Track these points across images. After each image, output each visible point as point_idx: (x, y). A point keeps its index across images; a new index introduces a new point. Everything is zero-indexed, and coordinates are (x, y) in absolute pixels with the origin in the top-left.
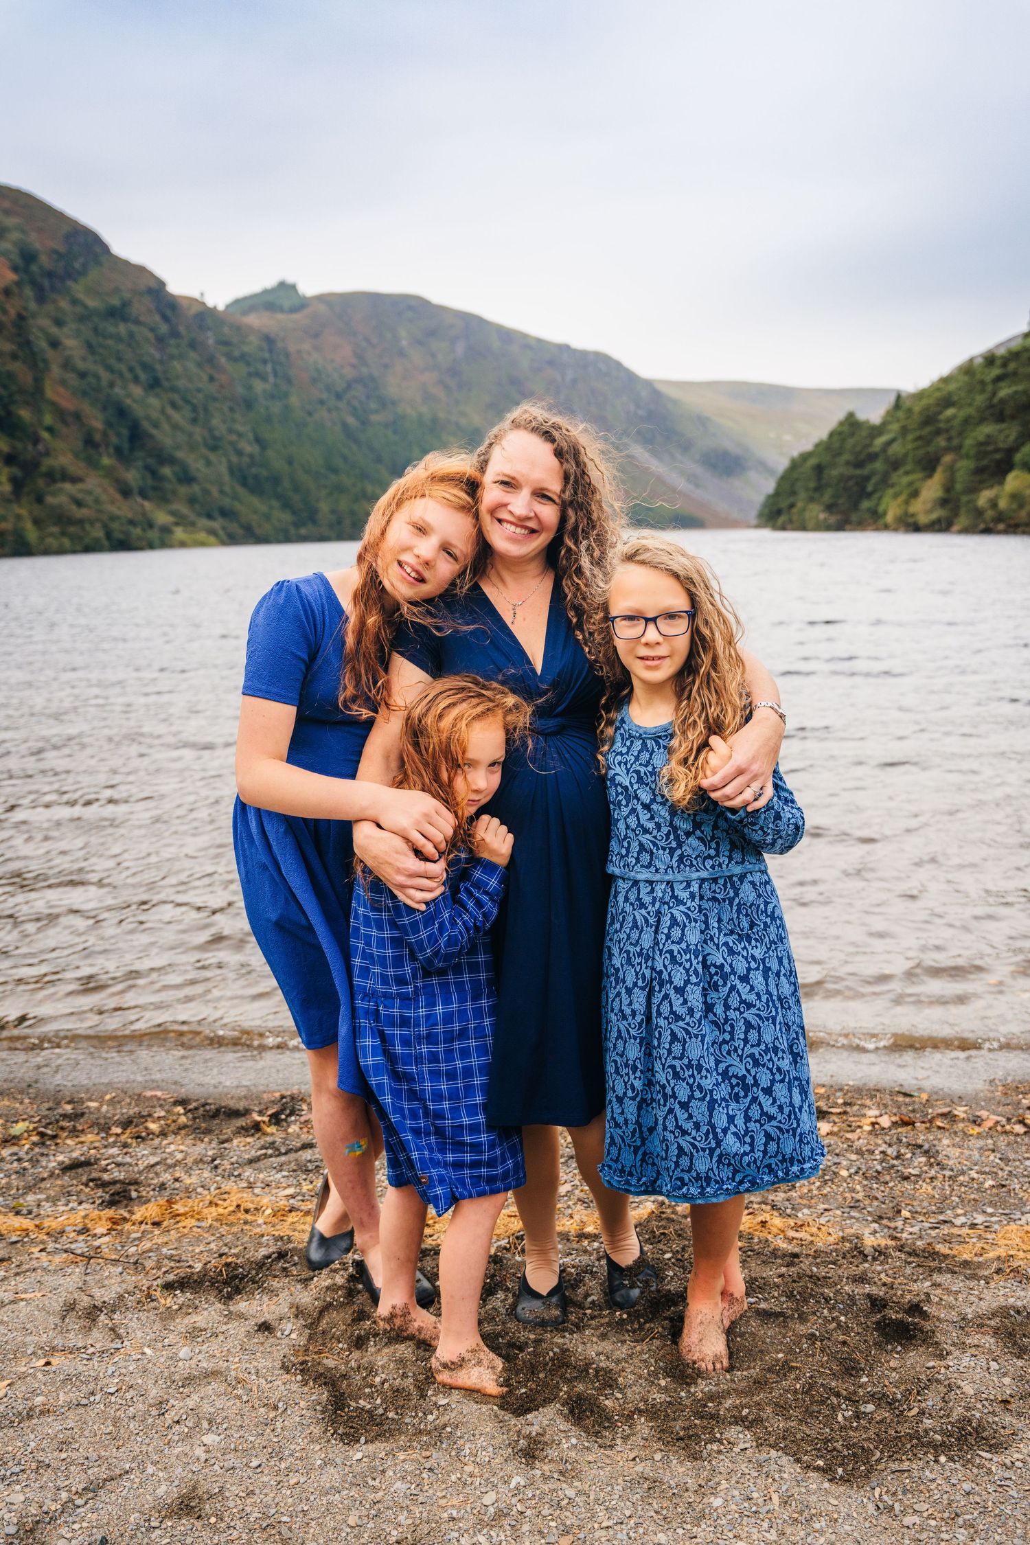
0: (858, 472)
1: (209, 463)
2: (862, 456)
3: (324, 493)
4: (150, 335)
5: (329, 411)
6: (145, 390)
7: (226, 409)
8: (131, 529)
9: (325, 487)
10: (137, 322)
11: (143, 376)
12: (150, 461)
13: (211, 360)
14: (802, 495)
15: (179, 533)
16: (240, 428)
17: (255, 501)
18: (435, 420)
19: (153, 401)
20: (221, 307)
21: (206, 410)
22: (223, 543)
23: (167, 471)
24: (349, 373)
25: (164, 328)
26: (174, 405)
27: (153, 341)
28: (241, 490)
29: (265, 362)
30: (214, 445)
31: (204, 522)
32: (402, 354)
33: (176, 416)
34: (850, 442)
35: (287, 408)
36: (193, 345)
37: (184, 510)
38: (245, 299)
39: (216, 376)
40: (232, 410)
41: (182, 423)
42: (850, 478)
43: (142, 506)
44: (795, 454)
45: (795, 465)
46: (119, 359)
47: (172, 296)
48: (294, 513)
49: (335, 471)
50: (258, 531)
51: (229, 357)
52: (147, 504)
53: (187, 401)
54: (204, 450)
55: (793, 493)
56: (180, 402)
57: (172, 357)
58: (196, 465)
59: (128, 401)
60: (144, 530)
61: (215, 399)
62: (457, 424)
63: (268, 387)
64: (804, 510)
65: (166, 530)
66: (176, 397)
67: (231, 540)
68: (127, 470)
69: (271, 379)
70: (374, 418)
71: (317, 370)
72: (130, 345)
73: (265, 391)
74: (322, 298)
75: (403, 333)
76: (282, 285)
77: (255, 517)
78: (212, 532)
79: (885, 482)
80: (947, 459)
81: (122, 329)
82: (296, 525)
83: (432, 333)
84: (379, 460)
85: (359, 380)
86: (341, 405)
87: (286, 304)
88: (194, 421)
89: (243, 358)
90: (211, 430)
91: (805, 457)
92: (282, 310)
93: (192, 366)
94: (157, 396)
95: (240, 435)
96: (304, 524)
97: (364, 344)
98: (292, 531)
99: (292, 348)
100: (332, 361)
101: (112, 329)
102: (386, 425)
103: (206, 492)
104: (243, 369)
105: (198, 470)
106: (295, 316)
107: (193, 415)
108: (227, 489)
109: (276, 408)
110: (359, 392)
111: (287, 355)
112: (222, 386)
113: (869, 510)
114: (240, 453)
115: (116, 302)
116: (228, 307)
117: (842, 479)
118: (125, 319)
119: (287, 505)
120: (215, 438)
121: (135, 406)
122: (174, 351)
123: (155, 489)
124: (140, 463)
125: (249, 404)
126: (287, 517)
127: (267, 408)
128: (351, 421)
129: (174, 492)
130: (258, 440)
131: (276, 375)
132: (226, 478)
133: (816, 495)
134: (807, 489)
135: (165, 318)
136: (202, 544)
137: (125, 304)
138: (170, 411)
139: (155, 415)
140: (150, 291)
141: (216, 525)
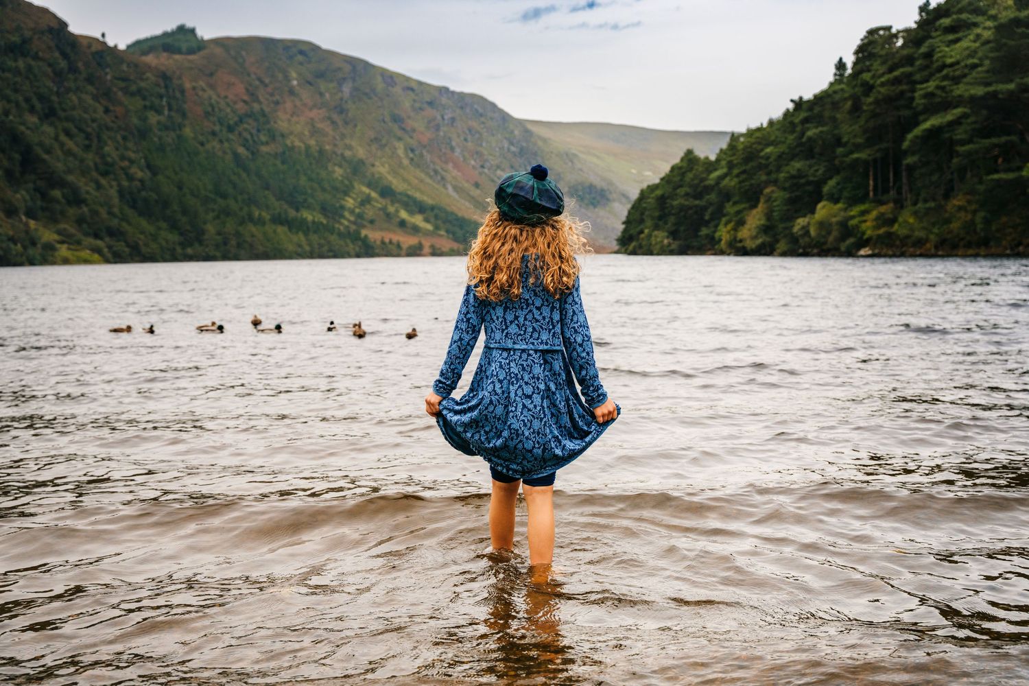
0: (697, 202)
1: (99, 187)
2: (699, 189)
3: (211, 215)
4: (49, 70)
5: (221, 142)
6: (40, 119)
7: (119, 138)
8: (12, 246)
9: (213, 210)
10: (36, 57)
11: (38, 106)
12: (39, 183)
13: (107, 94)
14: (649, 223)
15: (63, 251)
16: (132, 155)
17: (144, 223)
18: (321, 152)
19: (48, 129)
20: (122, 47)
21: (99, 137)
22: (107, 261)
23: (57, 193)
24: (240, 107)
25: (63, 64)
26: (68, 133)
27: (52, 75)
28: (129, 212)
29: (161, 97)
30: (106, 170)
31: (91, 241)
32: (292, 92)
33: (70, 144)
34: (690, 175)
35: (179, 137)
36: (90, 80)
37: (72, 231)
38: (146, 40)
39: (112, 108)
40: (124, 138)
41: (75, 149)
42: (690, 208)
43: (26, 225)
44: (645, 186)
45: (643, 195)
46: (16, 91)
47: (72, 35)
48: (181, 234)
49: (224, 196)
50: (144, 250)
51: (126, 91)
52: (32, 223)
53: (81, 130)
54: (94, 174)
55: (642, 221)
56: (74, 131)
57: (68, 90)
58: (86, 187)
59: (22, 128)
60: (25, 248)
61: (108, 129)
62: (342, 155)
63: (162, 118)
64: (650, 236)
65: (49, 247)
66: (70, 126)
67: (117, 258)
68: (16, 192)
69: (166, 112)
70: (264, 149)
71: (212, 105)
72: (27, 78)
73: (159, 123)
74: (218, 42)
75: (294, 75)
76: (181, 29)
77: (142, 237)
78: (97, 250)
79: (719, 213)
80: (767, 191)
81: (21, 64)
82: (183, 245)
83: (321, 75)
84: (267, 187)
85: (250, 115)
86: (231, 136)
87: (184, 46)
88: (87, 148)
89: (139, 92)
90: (103, 157)
91: (652, 188)
92: (179, 52)
93: (88, 99)
94: (51, 124)
95: (132, 162)
96: (191, 245)
97: (257, 83)
98: (179, 250)
99: (188, 85)
100: (226, 97)
101: (11, 63)
102: (276, 156)
103: (95, 213)
104: (138, 103)
105: (88, 192)
106: (191, 57)
107: (87, 142)
108: (116, 210)
109: (170, 137)
110: (250, 125)
111: (183, 92)
112: (117, 117)
113: (707, 236)
114: (131, 178)
115: (15, 39)
116: (129, 47)
117: (682, 208)
118: (24, 55)
119: (174, 226)
120: (107, 164)
121: (28, 132)
122: (72, 85)
123: (43, 209)
124: (31, 185)
125: (143, 134)
126: (174, 237)
127: (160, 138)
128: (241, 150)
129: (62, 213)
130: (149, 166)
131: (170, 109)
132: (116, 201)
133: (661, 223)
134: (653, 218)
135: (65, 55)
136: (86, 262)
137: (25, 41)
138: (63, 138)
139: (47, 142)
140: (51, 30)
141: (99, 243)
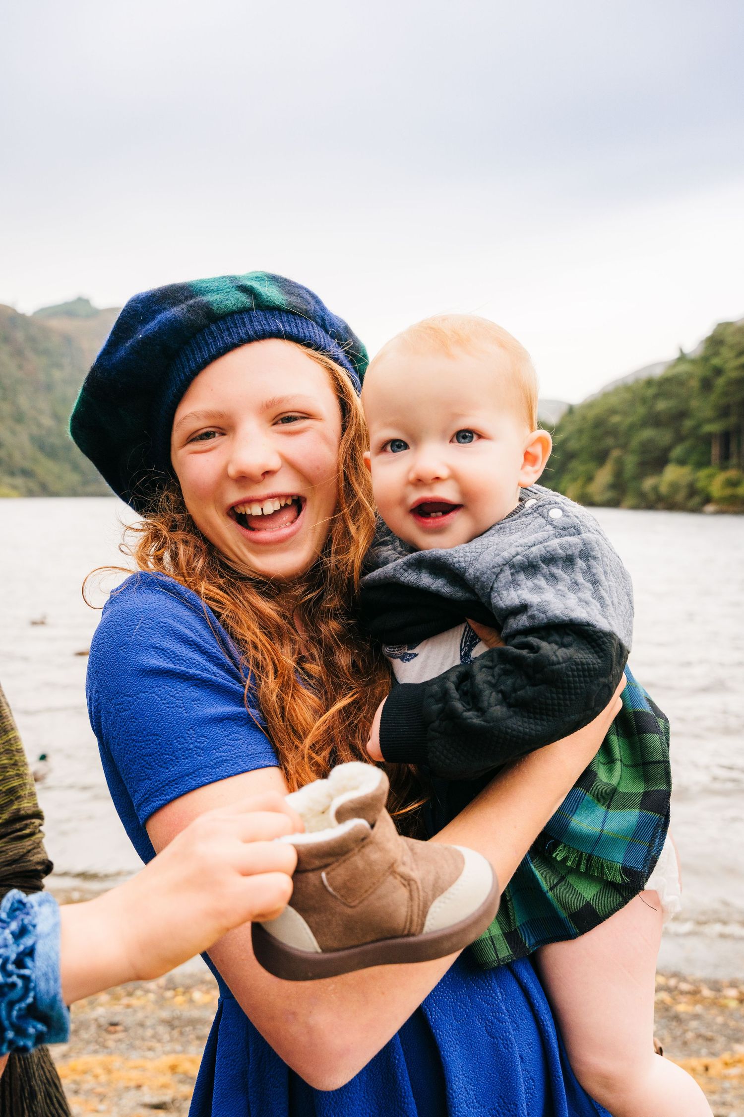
1: (13, 433)
7: (30, 390)
13: (20, 353)
16: (41, 406)
17: (50, 464)
20: (29, 314)
21: (13, 391)
22: (22, 495)
28: (39, 455)
29: (64, 354)
31: (7, 479)
36: (6, 340)
38: (51, 308)
39: (24, 365)
40: (35, 391)
50: (51, 487)
51: (35, 350)
54: (10, 422)
58: (4, 434)
61: (22, 383)
67: (30, 494)
76: (79, 300)
77: (49, 476)
78: (14, 487)
79: (562, 469)
80: (615, 453)
87: (82, 313)
88: (5, 400)
89: (46, 352)
90: (17, 406)
93: (5, 357)
95: (41, 412)
99: (85, 347)
103: (10, 456)
104: (45, 361)
105: (5, 438)
106: (89, 323)
107: (4, 395)
108: (28, 454)
111: (82, 352)
112: (28, 373)
114: (39, 425)
116: (35, 313)
120: (20, 413)
125: (49, 387)
127: (64, 391)
132: (27, 445)
136: (5, 496)
141: (17, 482)
